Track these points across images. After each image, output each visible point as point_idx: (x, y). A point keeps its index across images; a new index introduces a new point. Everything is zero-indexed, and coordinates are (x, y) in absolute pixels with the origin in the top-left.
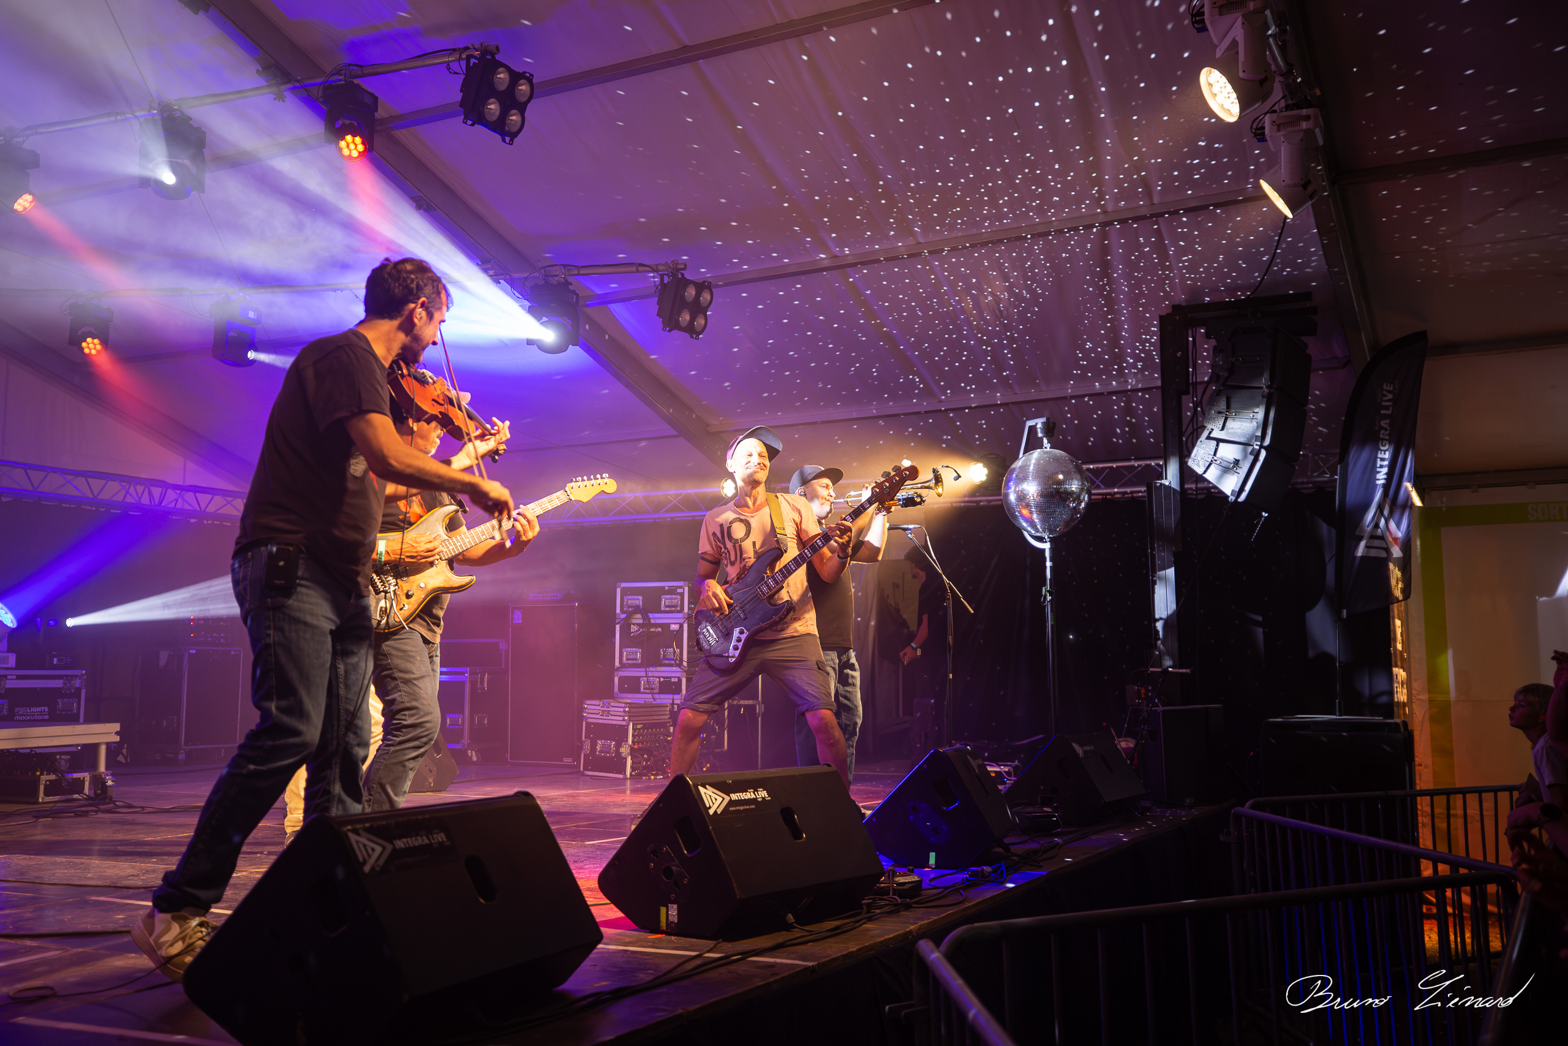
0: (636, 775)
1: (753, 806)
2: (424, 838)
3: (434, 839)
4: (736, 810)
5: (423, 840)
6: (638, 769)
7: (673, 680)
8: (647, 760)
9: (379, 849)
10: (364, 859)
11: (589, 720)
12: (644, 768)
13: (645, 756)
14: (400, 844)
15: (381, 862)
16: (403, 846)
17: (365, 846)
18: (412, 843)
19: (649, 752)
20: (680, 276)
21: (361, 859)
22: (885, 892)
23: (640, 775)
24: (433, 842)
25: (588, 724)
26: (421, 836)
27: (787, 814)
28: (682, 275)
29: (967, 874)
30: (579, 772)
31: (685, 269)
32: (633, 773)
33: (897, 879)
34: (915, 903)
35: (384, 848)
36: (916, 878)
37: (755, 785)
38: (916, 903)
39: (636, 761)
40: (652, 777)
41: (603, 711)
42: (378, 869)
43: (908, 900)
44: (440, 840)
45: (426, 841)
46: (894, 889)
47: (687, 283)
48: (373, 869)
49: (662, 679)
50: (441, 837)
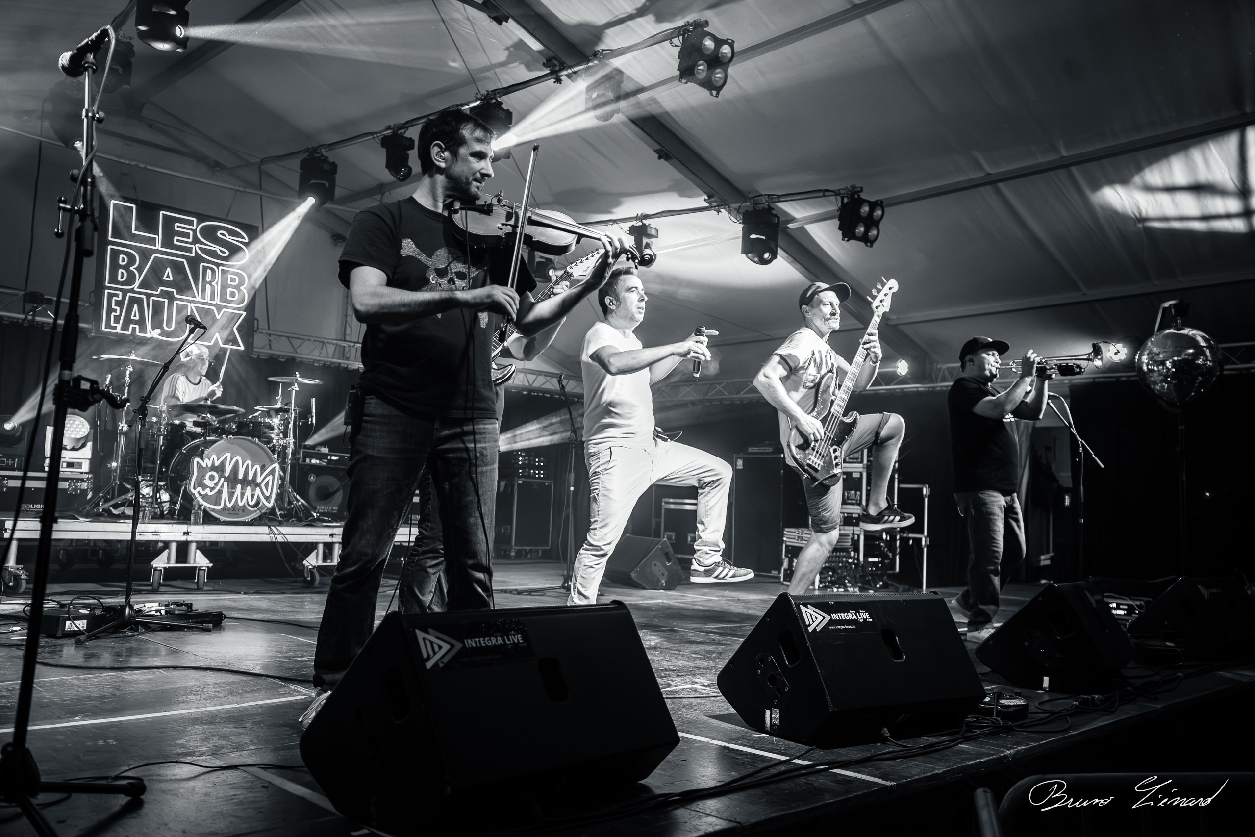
0: (823, 587)
1: (854, 626)
2: (499, 638)
3: (509, 640)
4: (836, 629)
5: (497, 641)
6: (824, 582)
7: (854, 516)
8: (832, 577)
9: (446, 647)
10: (428, 655)
11: (788, 543)
12: (829, 582)
13: (831, 573)
14: (470, 643)
15: (446, 660)
16: (474, 645)
17: (432, 643)
18: (485, 643)
19: (834, 571)
20: (856, 196)
21: (425, 655)
22: (988, 712)
23: (825, 588)
24: (508, 643)
25: (787, 546)
26: (496, 637)
27: (888, 635)
28: (859, 196)
29: (1077, 701)
30: (780, 582)
31: (862, 190)
32: (821, 586)
33: (1002, 701)
34: (1016, 726)
35: (452, 646)
36: (1020, 702)
37: (857, 606)
38: (1019, 726)
39: (823, 576)
40: (835, 590)
41: (798, 537)
42: (441, 665)
43: (1010, 723)
44: (516, 641)
45: (500, 641)
46: (998, 711)
47: (862, 201)
48: (436, 664)
49: (846, 515)
50: (518, 638)
